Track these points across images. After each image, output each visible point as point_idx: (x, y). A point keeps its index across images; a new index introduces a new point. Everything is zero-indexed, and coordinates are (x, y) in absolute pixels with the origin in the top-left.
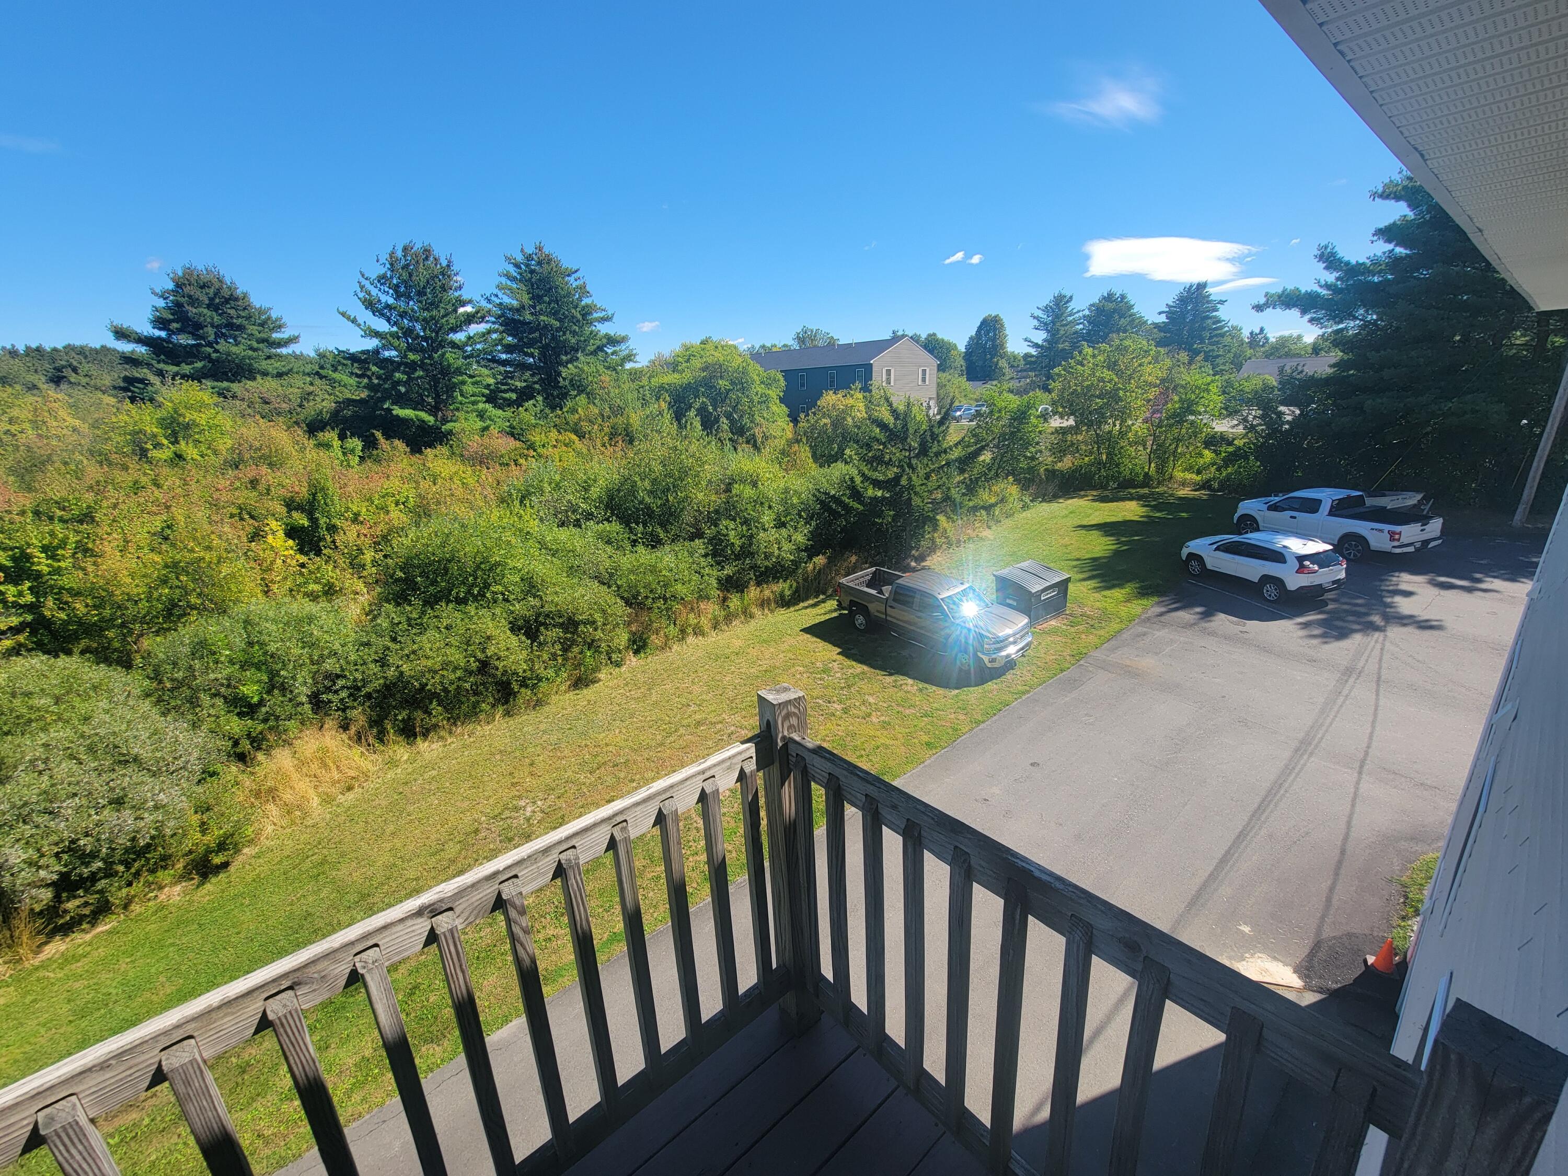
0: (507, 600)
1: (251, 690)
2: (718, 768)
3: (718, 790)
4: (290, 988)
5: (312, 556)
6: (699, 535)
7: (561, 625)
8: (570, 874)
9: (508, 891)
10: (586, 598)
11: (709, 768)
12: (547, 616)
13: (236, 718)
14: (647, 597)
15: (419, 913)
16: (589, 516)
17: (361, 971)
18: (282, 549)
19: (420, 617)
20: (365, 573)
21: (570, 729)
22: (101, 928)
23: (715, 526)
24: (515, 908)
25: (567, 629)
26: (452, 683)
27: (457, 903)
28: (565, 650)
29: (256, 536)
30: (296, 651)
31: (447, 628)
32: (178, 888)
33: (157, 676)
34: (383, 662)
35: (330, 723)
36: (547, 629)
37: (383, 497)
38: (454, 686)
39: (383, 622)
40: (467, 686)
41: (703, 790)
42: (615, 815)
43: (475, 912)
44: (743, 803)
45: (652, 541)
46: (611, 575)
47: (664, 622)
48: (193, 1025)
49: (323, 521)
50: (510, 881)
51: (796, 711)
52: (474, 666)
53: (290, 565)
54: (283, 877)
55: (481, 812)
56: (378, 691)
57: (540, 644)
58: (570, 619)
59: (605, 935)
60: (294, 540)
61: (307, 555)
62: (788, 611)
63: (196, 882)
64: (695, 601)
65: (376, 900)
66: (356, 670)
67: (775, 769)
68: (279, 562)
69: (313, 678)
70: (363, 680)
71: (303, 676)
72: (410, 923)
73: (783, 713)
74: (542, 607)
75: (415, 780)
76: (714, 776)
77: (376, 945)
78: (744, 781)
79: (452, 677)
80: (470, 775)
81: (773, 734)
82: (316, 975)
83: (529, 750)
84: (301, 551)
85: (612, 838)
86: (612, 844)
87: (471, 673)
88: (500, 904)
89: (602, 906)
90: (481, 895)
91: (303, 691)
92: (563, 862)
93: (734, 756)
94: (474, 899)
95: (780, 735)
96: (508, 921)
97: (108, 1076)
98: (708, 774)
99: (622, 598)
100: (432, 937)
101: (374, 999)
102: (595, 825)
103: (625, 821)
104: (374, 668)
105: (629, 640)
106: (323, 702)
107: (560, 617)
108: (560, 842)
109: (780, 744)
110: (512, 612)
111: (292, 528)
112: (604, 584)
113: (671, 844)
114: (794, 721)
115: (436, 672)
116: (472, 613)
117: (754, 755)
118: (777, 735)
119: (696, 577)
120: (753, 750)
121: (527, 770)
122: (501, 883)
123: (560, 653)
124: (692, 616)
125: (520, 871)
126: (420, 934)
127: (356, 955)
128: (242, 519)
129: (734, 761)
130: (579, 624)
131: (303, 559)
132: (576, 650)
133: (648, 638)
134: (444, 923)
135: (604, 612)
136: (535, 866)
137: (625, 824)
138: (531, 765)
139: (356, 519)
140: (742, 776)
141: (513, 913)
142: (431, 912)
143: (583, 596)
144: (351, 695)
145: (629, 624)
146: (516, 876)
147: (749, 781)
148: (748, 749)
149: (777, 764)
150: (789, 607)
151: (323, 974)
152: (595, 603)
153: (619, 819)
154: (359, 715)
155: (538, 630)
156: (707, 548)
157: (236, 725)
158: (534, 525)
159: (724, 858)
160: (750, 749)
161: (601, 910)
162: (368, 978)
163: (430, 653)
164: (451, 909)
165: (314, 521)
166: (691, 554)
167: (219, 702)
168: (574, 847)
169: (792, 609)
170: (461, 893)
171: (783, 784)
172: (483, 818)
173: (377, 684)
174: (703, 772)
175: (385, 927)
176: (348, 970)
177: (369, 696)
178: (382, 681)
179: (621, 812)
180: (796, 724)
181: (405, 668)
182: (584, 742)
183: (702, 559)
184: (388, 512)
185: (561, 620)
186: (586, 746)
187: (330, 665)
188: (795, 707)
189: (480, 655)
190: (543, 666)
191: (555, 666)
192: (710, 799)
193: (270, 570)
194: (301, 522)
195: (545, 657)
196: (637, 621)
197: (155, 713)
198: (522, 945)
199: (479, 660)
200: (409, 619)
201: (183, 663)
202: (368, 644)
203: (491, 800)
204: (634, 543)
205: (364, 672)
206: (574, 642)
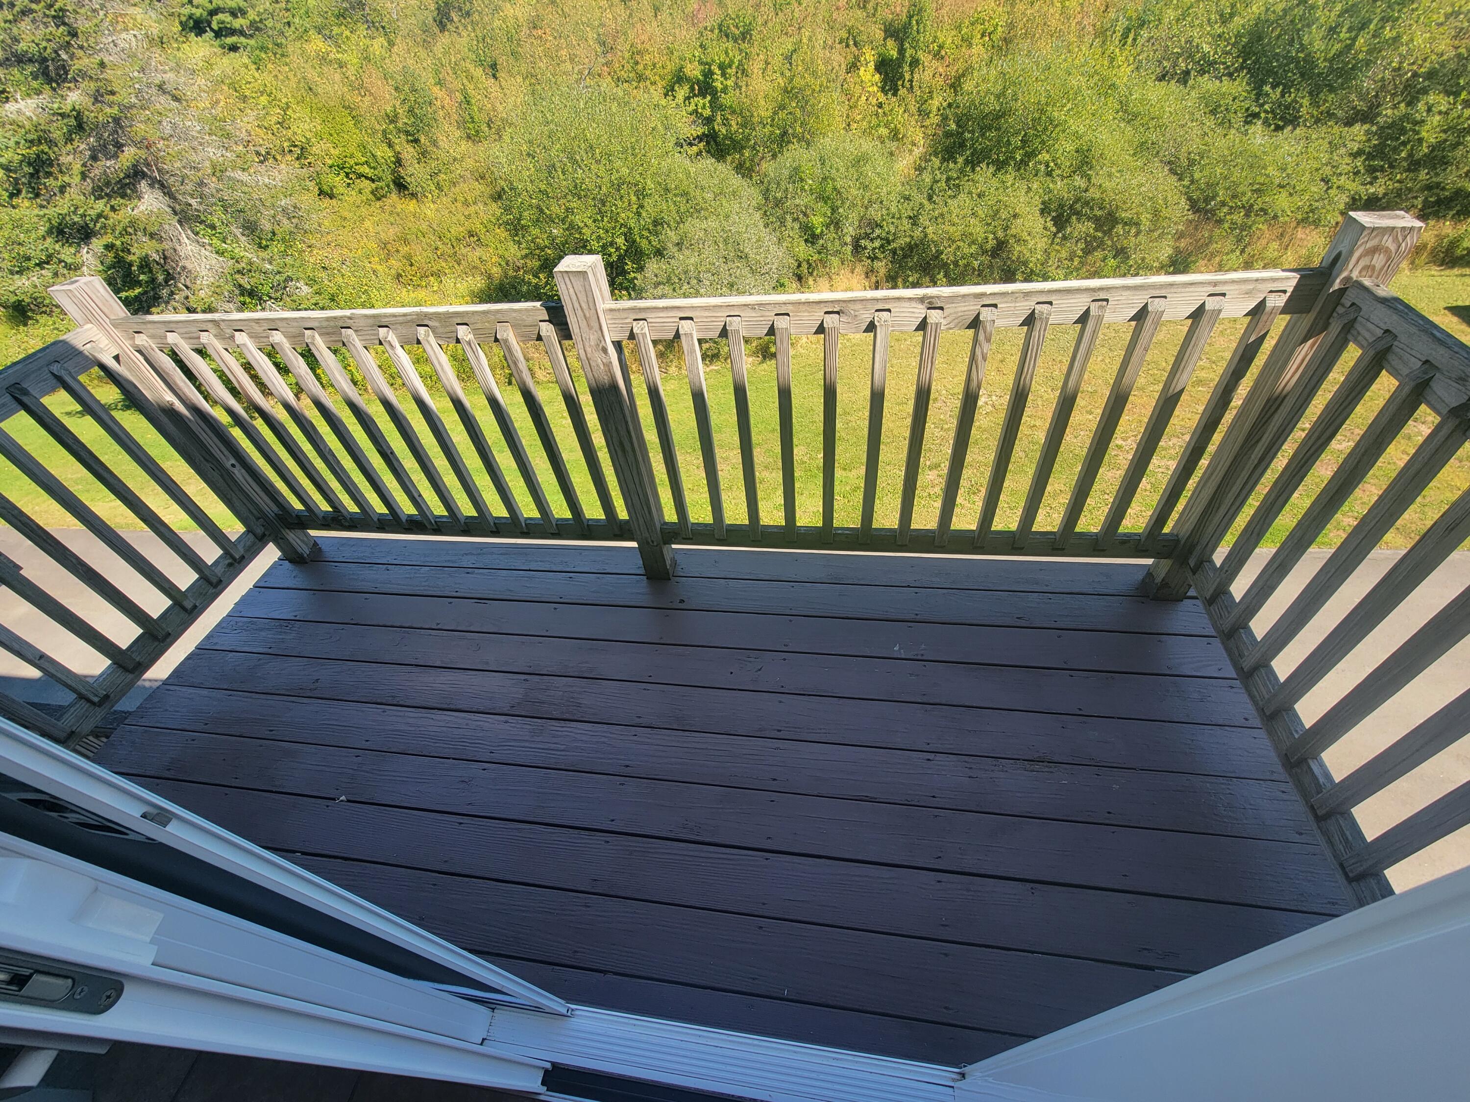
0: (1049, 174)
1: (817, 221)
2: (1236, 287)
3: (1220, 311)
4: (838, 313)
5: (890, 96)
6: (1366, 116)
7: (1097, 220)
8: (1038, 325)
9: (986, 314)
10: (1143, 189)
11: (1225, 282)
12: (1087, 203)
13: (803, 243)
14: (1223, 204)
15: (922, 300)
16: (1206, 66)
17: (876, 323)
18: (870, 84)
19: (958, 178)
20: (927, 123)
21: (1053, 340)
22: (713, 367)
23: (1409, 104)
24: (985, 332)
25: (1101, 226)
26: (963, 258)
27: (948, 306)
28: (1087, 252)
29: (853, 67)
30: (854, 192)
31: (979, 196)
32: (751, 359)
33: (766, 193)
34: (914, 220)
35: (859, 269)
36: (1079, 220)
37: (972, 24)
38: (965, 261)
39: (927, 178)
40: (976, 264)
41: (1203, 304)
42: (1101, 289)
43: (956, 321)
44: (1241, 339)
45: (1281, 119)
46: (1192, 163)
47: (1229, 244)
48: (790, 307)
49: (909, 52)
50: (990, 308)
51: (1393, 247)
52: (991, 243)
53: (870, 104)
54: (804, 378)
55: (945, 386)
56: (902, 249)
57: (1064, 238)
58: (1111, 214)
59: (1001, 525)
60: (881, 74)
61: (886, 94)
62: (1447, 272)
63: (759, 359)
64: (1293, 224)
65: (852, 419)
66: (893, 223)
67: (1307, 321)
68: (864, 98)
69: (860, 221)
70: (894, 234)
71: (854, 216)
72: (914, 304)
73: (1370, 244)
74: (1086, 191)
75: (905, 340)
76: (1224, 295)
77: (889, 310)
78: (1257, 317)
79: (966, 251)
80: (948, 352)
81: (1334, 273)
82: (852, 312)
83: (1006, 347)
84: (883, 90)
85: (1087, 313)
86: (1084, 319)
87: (984, 252)
88: (975, 323)
89: (1008, 503)
90: (966, 309)
91: (850, 230)
92: (1036, 311)
93: (1264, 280)
94: (960, 309)
95: (1344, 274)
96: (976, 341)
97: (754, 315)
98: (1218, 289)
99: (1189, 199)
100: (923, 326)
101: (877, 348)
102: (1079, 290)
103: (1107, 300)
104: (906, 224)
105: (1170, 257)
106: (861, 246)
107: (1100, 209)
108: (1042, 292)
109: (1336, 286)
110: (1050, 191)
111: (883, 61)
112: (1176, 174)
113: (1138, 346)
114: (1378, 261)
115: (954, 241)
116: (1009, 184)
117: (1290, 290)
118: (1341, 272)
119: (1317, 188)
120: (1294, 283)
121: (996, 365)
122: (983, 306)
123: (1079, 253)
124: (1275, 245)
125: (1001, 303)
126: (917, 318)
127: (877, 311)
128: (847, 46)
129: (1260, 286)
130: (1117, 223)
131: (882, 98)
132: (1098, 254)
133: (1195, 262)
134: (934, 316)
135: (1156, 213)
136: (1012, 305)
137: (1105, 303)
138: (1002, 361)
139: (938, 56)
140: (1257, 311)
141: (981, 336)
142: (930, 303)
143: (1142, 185)
144: (882, 246)
145: (1180, 236)
146: (995, 306)
147: (1264, 317)
148: (1288, 278)
149: (1312, 315)
150: (1452, 267)
151: (857, 313)
152: (1151, 199)
153: (1102, 296)
154: (882, 267)
155: (1068, 220)
156: (1369, 140)
157: (802, 250)
158: (1124, 73)
159: (1182, 391)
160: (1291, 282)
161: (1006, 505)
162: (878, 329)
163: (956, 220)
164: (941, 308)
165: (901, 51)
166: (1333, 147)
167: (797, 226)
168: (1051, 303)
169: (1456, 271)
170: (952, 298)
171: (1304, 340)
172: (944, 392)
173: (903, 241)
174: (1215, 284)
175: (899, 299)
176: (869, 320)
177: (894, 252)
178: (908, 240)
179: (1107, 289)
180: (1378, 267)
181: (930, 230)
182: (1060, 358)
183: (1347, 160)
184: (970, 45)
185: (1099, 213)
186: (1061, 362)
187: (875, 213)
188: (1396, 239)
189: (1000, 234)
190: (1056, 265)
191: (1068, 268)
192: (1205, 319)
193: (855, 106)
194: (892, 52)
195: (1064, 254)
196: (1191, 236)
197: (761, 224)
198: (977, 367)
199: (996, 238)
200: (948, 179)
201: (783, 185)
202: (907, 198)
203: (955, 379)
204: (1251, 117)
205: (897, 227)
206: (1101, 245)
